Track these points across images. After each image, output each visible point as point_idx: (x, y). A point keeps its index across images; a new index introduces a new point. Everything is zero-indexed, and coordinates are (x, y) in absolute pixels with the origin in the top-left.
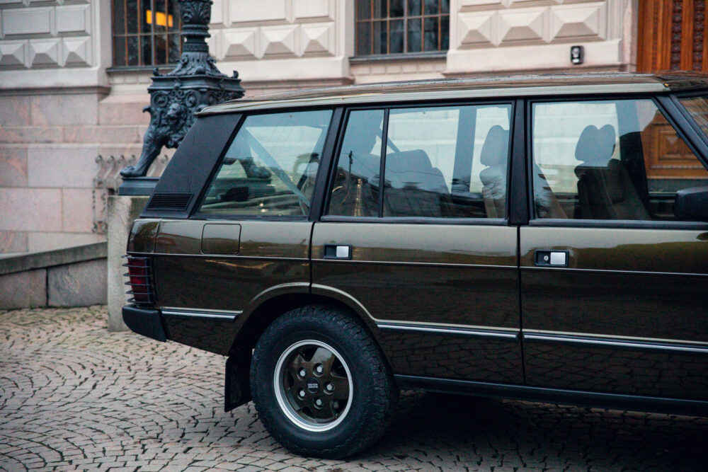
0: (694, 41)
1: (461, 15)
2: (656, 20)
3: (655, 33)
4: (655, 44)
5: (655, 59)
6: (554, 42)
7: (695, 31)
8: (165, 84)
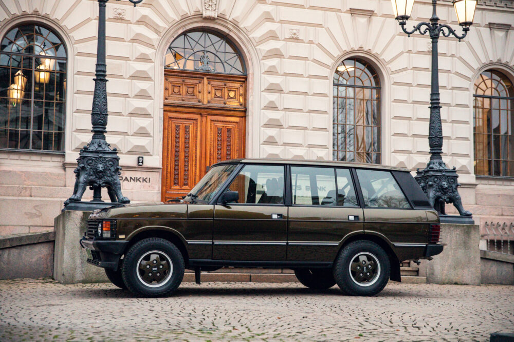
0: (185, 161)
1: (74, 133)
2: (168, 149)
3: (168, 155)
4: (167, 160)
5: (167, 167)
6: (126, 154)
7: (185, 157)
8: (91, 154)
